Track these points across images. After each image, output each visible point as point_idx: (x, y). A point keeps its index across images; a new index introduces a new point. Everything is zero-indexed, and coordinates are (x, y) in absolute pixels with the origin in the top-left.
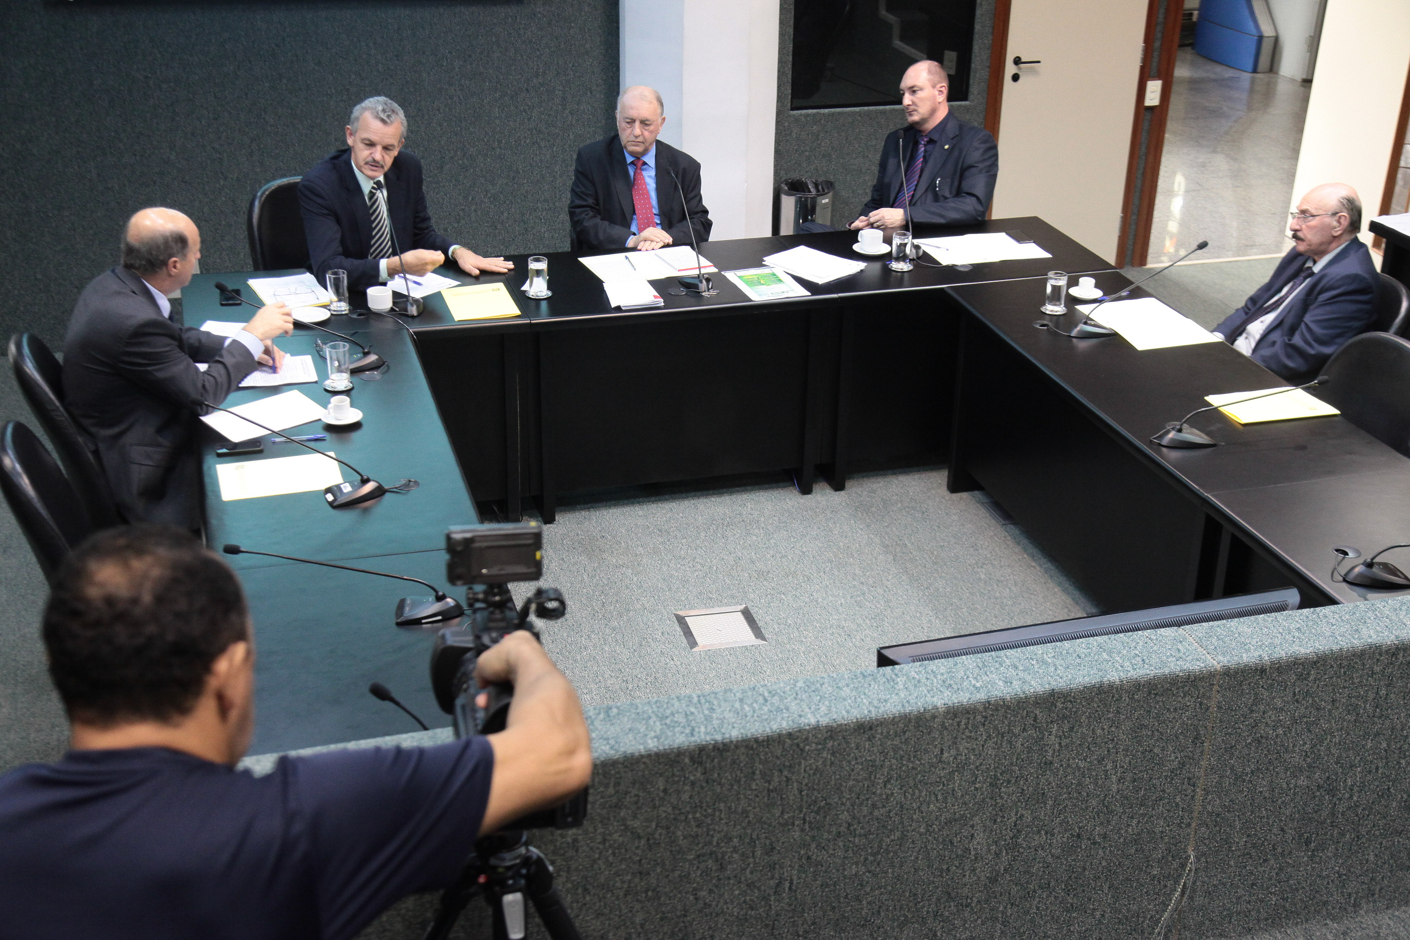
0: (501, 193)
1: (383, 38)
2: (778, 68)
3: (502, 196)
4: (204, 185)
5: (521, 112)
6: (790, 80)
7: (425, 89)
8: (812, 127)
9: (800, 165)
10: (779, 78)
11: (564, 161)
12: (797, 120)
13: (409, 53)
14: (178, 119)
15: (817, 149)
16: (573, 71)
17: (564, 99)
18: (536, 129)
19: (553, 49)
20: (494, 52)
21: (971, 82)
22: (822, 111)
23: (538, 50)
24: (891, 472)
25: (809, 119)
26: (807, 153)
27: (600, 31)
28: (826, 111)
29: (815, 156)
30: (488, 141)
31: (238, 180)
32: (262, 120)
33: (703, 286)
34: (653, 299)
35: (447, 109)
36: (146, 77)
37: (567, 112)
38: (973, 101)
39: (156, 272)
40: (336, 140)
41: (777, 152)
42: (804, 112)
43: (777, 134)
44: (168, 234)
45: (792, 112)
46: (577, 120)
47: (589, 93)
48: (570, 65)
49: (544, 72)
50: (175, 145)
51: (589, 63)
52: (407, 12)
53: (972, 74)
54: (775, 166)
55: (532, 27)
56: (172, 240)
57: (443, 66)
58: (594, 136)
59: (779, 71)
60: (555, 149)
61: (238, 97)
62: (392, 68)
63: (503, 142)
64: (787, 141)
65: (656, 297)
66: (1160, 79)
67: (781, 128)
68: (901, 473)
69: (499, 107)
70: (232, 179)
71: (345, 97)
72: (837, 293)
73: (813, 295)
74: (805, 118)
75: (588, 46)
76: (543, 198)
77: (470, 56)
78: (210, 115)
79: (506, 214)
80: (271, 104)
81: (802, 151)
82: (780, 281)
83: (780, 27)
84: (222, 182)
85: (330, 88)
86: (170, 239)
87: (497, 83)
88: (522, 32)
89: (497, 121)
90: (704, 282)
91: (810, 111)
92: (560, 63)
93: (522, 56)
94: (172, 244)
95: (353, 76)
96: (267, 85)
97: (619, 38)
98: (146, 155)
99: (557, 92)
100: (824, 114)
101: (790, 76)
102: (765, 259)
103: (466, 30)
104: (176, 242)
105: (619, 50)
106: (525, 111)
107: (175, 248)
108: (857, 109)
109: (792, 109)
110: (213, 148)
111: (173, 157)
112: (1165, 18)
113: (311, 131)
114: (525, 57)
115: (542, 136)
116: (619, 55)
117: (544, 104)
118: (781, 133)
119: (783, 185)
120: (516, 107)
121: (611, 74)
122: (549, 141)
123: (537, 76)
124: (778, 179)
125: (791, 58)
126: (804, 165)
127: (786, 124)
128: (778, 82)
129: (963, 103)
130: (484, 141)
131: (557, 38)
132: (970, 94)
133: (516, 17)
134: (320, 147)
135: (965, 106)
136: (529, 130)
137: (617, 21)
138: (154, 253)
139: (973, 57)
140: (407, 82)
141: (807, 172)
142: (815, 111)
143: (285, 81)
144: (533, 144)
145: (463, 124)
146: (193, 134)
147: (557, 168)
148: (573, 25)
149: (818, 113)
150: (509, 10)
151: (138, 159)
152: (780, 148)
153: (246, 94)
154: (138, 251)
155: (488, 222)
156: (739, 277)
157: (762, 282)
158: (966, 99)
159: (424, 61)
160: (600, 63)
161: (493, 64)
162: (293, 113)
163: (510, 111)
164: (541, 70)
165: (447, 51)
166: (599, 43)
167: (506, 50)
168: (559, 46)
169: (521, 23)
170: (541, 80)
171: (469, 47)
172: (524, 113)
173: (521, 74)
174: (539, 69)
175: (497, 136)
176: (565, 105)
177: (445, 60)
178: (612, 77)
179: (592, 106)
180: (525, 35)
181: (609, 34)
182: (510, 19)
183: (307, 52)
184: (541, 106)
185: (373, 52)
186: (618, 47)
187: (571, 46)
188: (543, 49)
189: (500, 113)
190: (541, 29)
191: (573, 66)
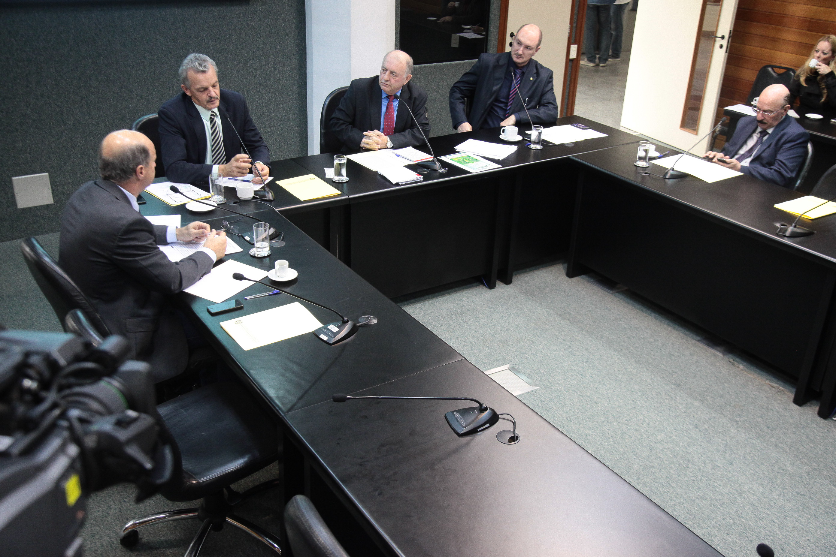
1: (165, 28)
2: (395, 41)
4: (51, 129)
5: (250, 72)
11: (276, 102)
13: (181, 37)
14: (31, 86)
16: (279, 46)
17: (275, 63)
18: (259, 83)
19: (267, 33)
20: (232, 35)
21: (489, 47)
23: (259, 34)
27: (294, 21)
28: (418, 66)
31: (74, 125)
32: (88, 85)
33: (433, 166)
36: (7, 58)
37: (277, 71)
39: (129, 178)
40: (137, 95)
44: (134, 148)
46: (283, 77)
47: (289, 59)
49: (263, 47)
50: (30, 104)
51: (289, 41)
52: (179, 11)
53: (489, 43)
55: (255, 19)
56: (138, 152)
57: (202, 45)
58: (293, 86)
59: (395, 43)
60: (270, 95)
61: (71, 70)
62: (171, 47)
66: (576, 44)
69: (237, 70)
70: (70, 125)
71: (142, 68)
73: (502, 166)
75: (288, 30)
77: (219, 38)
78: (53, 83)
80: (94, 74)
82: (476, 160)
84: (63, 127)
85: (132, 62)
86: (136, 151)
87: (235, 55)
88: (249, 23)
89: (236, 79)
92: (272, 41)
94: (139, 155)
95: (147, 53)
96: (90, 61)
97: (305, 25)
98: (10, 112)
99: (271, 60)
102: (455, 148)
103: (216, 22)
104: (141, 153)
105: (305, 33)
106: (252, 72)
107: (141, 157)
108: (433, 64)
110: (56, 105)
111: (29, 112)
112: (578, 11)
113: (121, 90)
114: (251, 38)
115: (262, 87)
116: (305, 35)
117: (263, 67)
120: (247, 70)
121: (301, 47)
122: (267, 90)
123: (259, 50)
125: (399, 36)
131: (269, 26)
133: (245, 13)
134: (126, 100)
136: (255, 83)
137: (304, 15)
138: (125, 163)
139: (490, 33)
143: (102, 58)
144: (258, 92)
146: (41, 96)
147: (272, 107)
148: (279, 17)
150: (241, 9)
151: (4, 114)
153: (77, 68)
154: (113, 163)
157: (466, 161)
159: (191, 42)
160: (295, 41)
161: (233, 43)
162: (108, 79)
163: (244, 72)
164: (261, 46)
165: (205, 36)
166: (294, 29)
167: (240, 34)
168: (271, 31)
169: (248, 17)
170: (261, 52)
171: (218, 32)
172: (251, 73)
173: (249, 49)
174: (260, 45)
175: (236, 89)
176: (276, 67)
177: (203, 41)
178: (302, 49)
179: (291, 67)
180: (251, 24)
181: (300, 22)
182: (242, 14)
183: (116, 38)
184: (261, 69)
185: (158, 37)
186: (305, 31)
187: (278, 30)
188: (262, 33)
189: (237, 74)
190: (260, 20)
191: (279, 43)
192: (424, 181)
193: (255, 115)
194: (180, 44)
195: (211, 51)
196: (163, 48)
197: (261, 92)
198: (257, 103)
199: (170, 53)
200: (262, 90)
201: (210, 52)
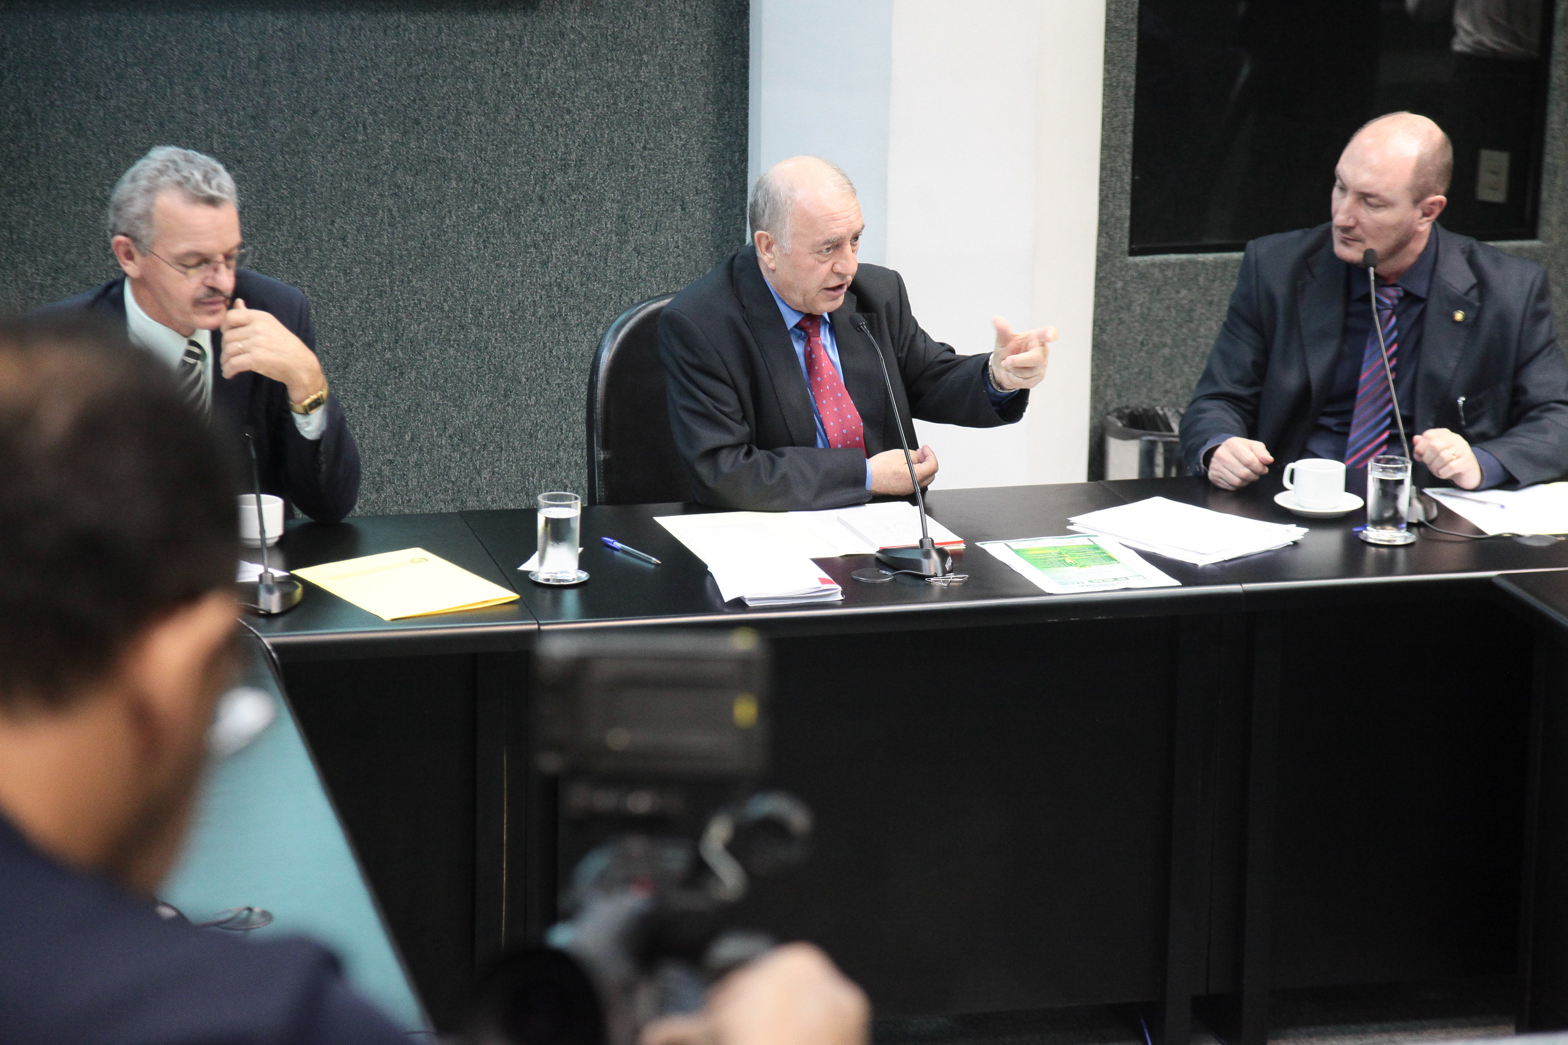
0: (479, 425)
1: (224, 77)
2: (1102, 160)
3: (479, 434)
5: (527, 246)
6: (1128, 188)
7: (313, 191)
8: (1178, 292)
9: (1149, 376)
10: (1102, 182)
12: (1143, 276)
15: (1190, 342)
16: (644, 158)
17: (623, 219)
18: (559, 285)
19: (599, 111)
20: (468, 113)
21: (1545, 195)
22: (1201, 257)
23: (569, 112)
24: (1376, 1026)
25: (1169, 273)
26: (1166, 351)
27: (705, 73)
28: (1210, 257)
29: (1184, 357)
30: (452, 310)
33: (932, 565)
34: (819, 584)
35: (363, 239)
37: (629, 248)
38: (1550, 239)
41: (1098, 346)
42: (1159, 258)
43: (1097, 305)
45: (1131, 259)
46: (652, 268)
47: (679, 208)
48: (639, 146)
49: (580, 159)
51: (679, 143)
52: (280, 23)
53: (1546, 178)
54: (1095, 378)
55: (555, 60)
57: (356, 141)
59: (1103, 167)
62: (242, 142)
63: (486, 312)
64: (1121, 322)
65: (823, 581)
67: (1108, 293)
68: (1399, 1030)
69: (479, 235)
72: (1240, 583)
73: (1185, 584)
74: (1162, 271)
75: (678, 105)
76: (571, 439)
77: (417, 122)
79: (486, 474)
81: (1155, 346)
82: (1111, 559)
83: (1107, 71)
87: (475, 182)
88: (533, 71)
89: (473, 267)
90: (935, 556)
91: (1173, 257)
92: (616, 141)
93: (532, 125)
97: (747, 88)
99: (608, 205)
100: (1204, 264)
101: (1127, 179)
102: (1072, 519)
103: (410, 65)
105: (746, 116)
106: (536, 245)
109: (1133, 253)
113: (54, 279)
114: (538, 127)
116: (746, 125)
117: (578, 231)
118: (1108, 303)
119: (1112, 419)
120: (517, 236)
122: (587, 313)
123: (565, 167)
124: (1100, 407)
125: (1129, 139)
126: (1160, 377)
127: (1119, 284)
128: (1101, 190)
129: (1526, 244)
130: (442, 310)
131: (609, 86)
132: (1542, 222)
133: (521, 38)
135: (1530, 251)
136: (543, 286)
137: (743, 51)
139: (1548, 139)
140: (275, 176)
141: (1167, 392)
142: (1184, 257)
144: (553, 318)
145: (398, 271)
148: (645, 58)
149: (1190, 261)
150: (506, 23)
152: (1105, 337)
155: (446, 490)
156: (1017, 552)
157: (1068, 561)
158: (1532, 235)
159: (315, 130)
160: (704, 143)
161: (468, 139)
162: (15, 237)
163: (503, 244)
164: (573, 156)
165: (366, 110)
166: (702, 100)
167: (498, 110)
168: (615, 103)
169: (531, 53)
170: (572, 177)
171: (414, 101)
172: (533, 250)
173: (528, 163)
174: (570, 153)
175: (471, 300)
176: (626, 234)
177: (361, 128)
178: (729, 174)
179: (684, 237)
180: (539, 78)
181: (726, 79)
182: (507, 42)
183: (52, 104)
184: (571, 235)
185: (201, 108)
186: (746, 109)
187: (641, 104)
188: (579, 109)
189: (479, 249)
190: (576, 67)
191: (645, 148)
192: (845, 604)
193: (537, 401)
194: (277, 135)
195: (387, 163)
196: (215, 145)
197: (565, 320)
198: (547, 355)
199: (239, 162)
200: (572, 310)
201: (385, 167)
